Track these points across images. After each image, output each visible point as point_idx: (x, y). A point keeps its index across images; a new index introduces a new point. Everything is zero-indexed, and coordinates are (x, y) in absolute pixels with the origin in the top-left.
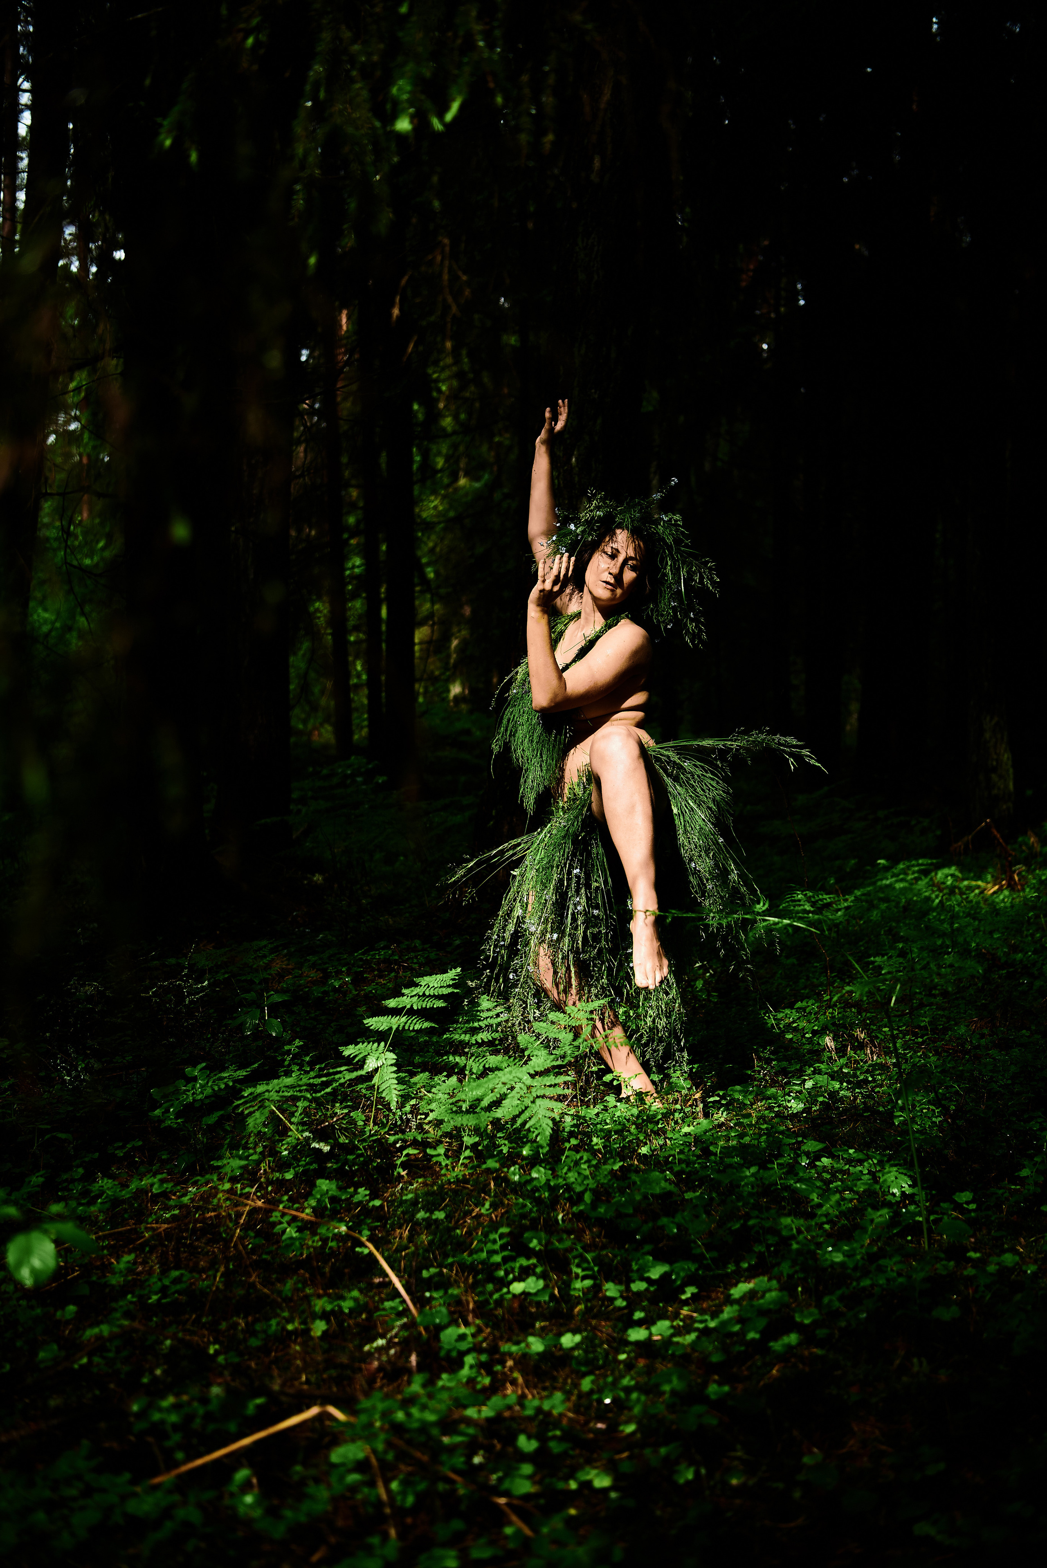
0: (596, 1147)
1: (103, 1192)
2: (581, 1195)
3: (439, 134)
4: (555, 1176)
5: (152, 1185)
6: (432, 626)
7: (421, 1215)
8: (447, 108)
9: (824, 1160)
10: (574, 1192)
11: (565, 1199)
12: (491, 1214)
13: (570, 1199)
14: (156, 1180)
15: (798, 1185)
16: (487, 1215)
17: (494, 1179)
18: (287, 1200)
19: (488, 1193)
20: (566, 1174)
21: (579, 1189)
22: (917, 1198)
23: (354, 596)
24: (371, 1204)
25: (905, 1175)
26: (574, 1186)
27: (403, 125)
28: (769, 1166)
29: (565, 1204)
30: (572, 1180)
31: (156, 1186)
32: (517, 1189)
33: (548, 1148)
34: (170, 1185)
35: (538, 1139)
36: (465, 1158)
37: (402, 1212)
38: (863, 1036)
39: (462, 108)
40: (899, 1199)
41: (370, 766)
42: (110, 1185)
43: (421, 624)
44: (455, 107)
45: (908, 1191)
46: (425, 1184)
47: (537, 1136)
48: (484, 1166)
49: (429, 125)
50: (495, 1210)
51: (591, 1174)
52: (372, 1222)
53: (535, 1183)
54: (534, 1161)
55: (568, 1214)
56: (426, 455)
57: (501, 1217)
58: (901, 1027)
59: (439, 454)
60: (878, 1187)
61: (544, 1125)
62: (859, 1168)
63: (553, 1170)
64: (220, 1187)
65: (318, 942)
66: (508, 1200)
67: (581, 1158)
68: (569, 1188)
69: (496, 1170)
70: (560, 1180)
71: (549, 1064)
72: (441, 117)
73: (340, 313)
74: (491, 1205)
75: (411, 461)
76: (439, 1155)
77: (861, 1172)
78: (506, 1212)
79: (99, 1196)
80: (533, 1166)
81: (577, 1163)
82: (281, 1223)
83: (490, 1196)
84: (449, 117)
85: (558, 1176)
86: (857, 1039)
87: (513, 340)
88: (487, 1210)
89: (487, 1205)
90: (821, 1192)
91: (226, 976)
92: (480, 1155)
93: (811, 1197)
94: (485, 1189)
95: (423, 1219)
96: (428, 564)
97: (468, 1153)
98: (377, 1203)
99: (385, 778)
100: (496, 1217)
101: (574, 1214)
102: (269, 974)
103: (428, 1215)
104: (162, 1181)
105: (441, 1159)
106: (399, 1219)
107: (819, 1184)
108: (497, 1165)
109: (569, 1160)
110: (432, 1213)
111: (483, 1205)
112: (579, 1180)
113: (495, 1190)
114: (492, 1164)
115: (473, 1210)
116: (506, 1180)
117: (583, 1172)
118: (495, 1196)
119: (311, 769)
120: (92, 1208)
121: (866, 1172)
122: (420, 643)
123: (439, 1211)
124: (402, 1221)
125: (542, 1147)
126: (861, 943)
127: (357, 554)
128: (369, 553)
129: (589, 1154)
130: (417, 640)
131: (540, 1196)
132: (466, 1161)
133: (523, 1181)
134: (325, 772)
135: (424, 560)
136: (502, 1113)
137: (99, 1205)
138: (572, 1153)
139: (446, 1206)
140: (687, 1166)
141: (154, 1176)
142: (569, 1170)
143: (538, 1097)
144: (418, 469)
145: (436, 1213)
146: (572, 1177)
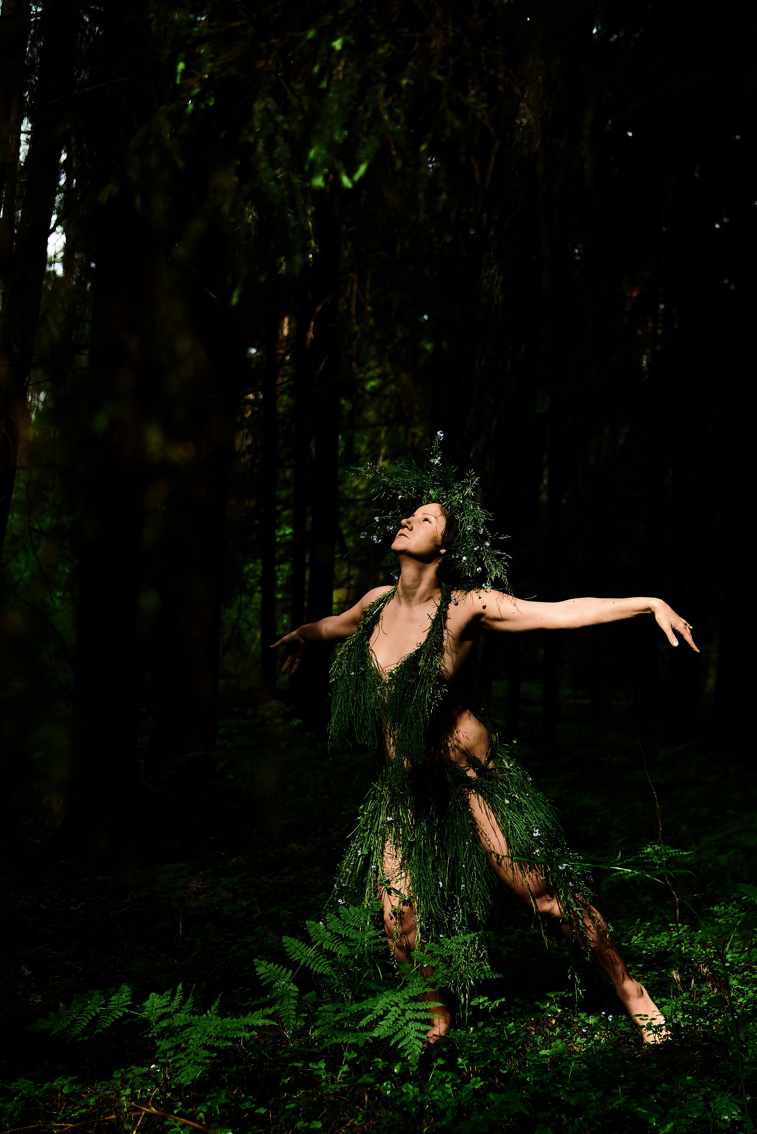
0: (460, 1067)
1: (20, 1091)
2: (444, 1112)
3: (348, 190)
4: (422, 1092)
5: (63, 1087)
6: (349, 588)
7: (300, 1124)
8: (356, 170)
9: (664, 1085)
10: (438, 1109)
11: (430, 1114)
12: (363, 1125)
13: (434, 1114)
14: (66, 1082)
15: (639, 1109)
16: (360, 1126)
17: (368, 1093)
18: (181, 1106)
19: (362, 1105)
20: (432, 1091)
21: (442, 1106)
22: (745, 1126)
23: (283, 560)
24: (257, 1111)
25: (736, 1103)
26: (438, 1103)
27: (319, 182)
28: (614, 1090)
29: (430, 1119)
30: (437, 1097)
31: (66, 1088)
32: (387, 1102)
33: (417, 1067)
34: (79, 1087)
35: (409, 1058)
36: (343, 1072)
37: (285, 1120)
38: (705, 970)
39: (368, 171)
40: (729, 1126)
41: (288, 710)
42: (25, 1085)
43: (339, 586)
44: (362, 169)
45: (738, 1118)
46: (307, 1094)
47: (408, 1056)
48: (360, 1081)
49: (339, 181)
50: (368, 1121)
51: (453, 1091)
52: (256, 1129)
53: (404, 1098)
54: (404, 1077)
55: (432, 1128)
56: (350, 443)
57: (372, 1129)
58: (740, 963)
59: (362, 441)
60: (710, 1115)
61: (415, 1047)
62: (695, 1095)
63: (420, 1087)
64: (122, 1092)
65: (231, 865)
66: (380, 1113)
67: (447, 1077)
68: (434, 1105)
69: (372, 1085)
70: (427, 1097)
71: (421, 990)
72: (350, 176)
73: (282, 319)
74: (363, 1117)
75: (337, 447)
76: (320, 1069)
77: (697, 1098)
78: (378, 1124)
79: (16, 1094)
80: (404, 1082)
81: (442, 1082)
82: (175, 1127)
83: (363, 1108)
84: (357, 177)
85: (424, 1092)
86: (700, 973)
87: (429, 347)
88: (359, 1122)
89: (360, 1118)
90: (659, 1116)
91: (147, 894)
92: (356, 1069)
93: (650, 1122)
94: (360, 1102)
95: (303, 1128)
96: (348, 535)
97: (345, 1068)
98: (262, 1111)
99: (300, 721)
100: (368, 1128)
101: (437, 1128)
102: (185, 893)
103: (306, 1124)
104: (72, 1083)
105: (321, 1072)
106: (281, 1126)
107: (658, 1108)
108: (372, 1080)
109: (435, 1078)
110: (310, 1122)
111: (356, 1117)
112: (443, 1099)
113: (368, 1103)
114: (367, 1079)
115: (348, 1121)
116: (379, 1093)
117: (447, 1090)
118: (368, 1109)
119: (237, 709)
120: (8, 1105)
121: (701, 1098)
122: (338, 603)
123: (317, 1121)
124: (284, 1128)
125: (412, 1066)
126: (709, 885)
127: (288, 524)
128: (297, 524)
129: (453, 1074)
130: (335, 600)
131: (408, 1111)
132: (343, 1075)
133: (393, 1096)
134: (249, 712)
135: (345, 532)
136: (379, 1032)
137: (14, 1102)
138: (439, 1072)
139: (324, 1116)
140: (540, 1088)
141: (65, 1078)
142: (435, 1088)
143: (410, 1020)
144: (343, 453)
145: (315, 1122)
146: (437, 1095)
